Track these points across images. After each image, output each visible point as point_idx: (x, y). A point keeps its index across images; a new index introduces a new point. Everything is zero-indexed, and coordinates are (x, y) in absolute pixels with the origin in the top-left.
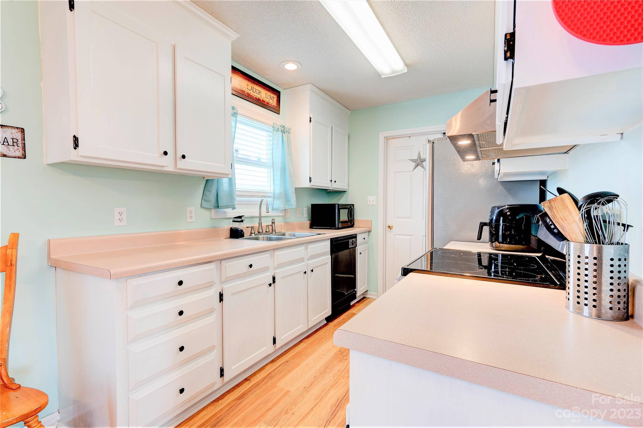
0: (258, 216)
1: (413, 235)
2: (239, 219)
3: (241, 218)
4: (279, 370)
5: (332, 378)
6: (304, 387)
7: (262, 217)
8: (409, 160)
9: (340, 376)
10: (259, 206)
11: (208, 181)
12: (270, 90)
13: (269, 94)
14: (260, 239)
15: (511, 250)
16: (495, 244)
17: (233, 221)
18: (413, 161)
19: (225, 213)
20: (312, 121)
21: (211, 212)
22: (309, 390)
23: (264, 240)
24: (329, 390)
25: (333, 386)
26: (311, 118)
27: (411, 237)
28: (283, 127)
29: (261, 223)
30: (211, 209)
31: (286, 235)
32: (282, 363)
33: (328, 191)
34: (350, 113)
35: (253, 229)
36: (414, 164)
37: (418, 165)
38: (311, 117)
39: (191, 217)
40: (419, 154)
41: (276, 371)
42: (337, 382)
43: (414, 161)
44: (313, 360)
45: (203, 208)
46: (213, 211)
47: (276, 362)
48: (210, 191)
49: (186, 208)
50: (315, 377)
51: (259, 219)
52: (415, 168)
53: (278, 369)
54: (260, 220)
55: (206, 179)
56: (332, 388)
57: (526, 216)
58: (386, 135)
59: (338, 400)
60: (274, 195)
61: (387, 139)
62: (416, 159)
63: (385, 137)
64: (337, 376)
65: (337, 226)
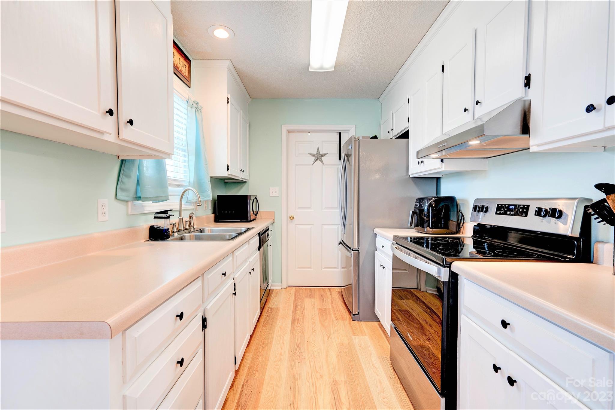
0: (179, 209)
1: (313, 225)
2: (164, 214)
3: (167, 213)
4: (246, 395)
5: (307, 383)
6: (289, 405)
7: (183, 210)
8: (309, 154)
9: (314, 379)
10: (180, 197)
11: (124, 162)
12: (183, 56)
13: (182, 59)
14: (187, 238)
15: (441, 233)
16: (426, 229)
17: (155, 218)
18: (312, 155)
19: (143, 206)
20: (229, 102)
21: (127, 206)
22: (296, 406)
23: (190, 240)
24: (315, 398)
25: (316, 392)
26: (228, 99)
27: (311, 226)
28: (197, 104)
29: (182, 218)
30: (127, 201)
31: (205, 231)
32: (243, 385)
33: (225, 181)
34: (250, 100)
35: (175, 226)
36: (314, 158)
37: (317, 159)
38: (229, 97)
39: (104, 214)
40: (318, 149)
41: (244, 398)
42: (316, 386)
43: (314, 155)
44: (273, 370)
45: (118, 200)
46: (130, 204)
47: (235, 386)
48: (128, 176)
49: (97, 200)
50: (291, 388)
51: (179, 212)
52: (315, 162)
53: (244, 394)
54: (181, 214)
55: (121, 158)
56: (317, 395)
57: (445, 205)
58: (288, 128)
59: (332, 405)
60: (189, 184)
61: (289, 132)
62: (316, 153)
63: (287, 130)
64: (311, 379)
65: (249, 219)
